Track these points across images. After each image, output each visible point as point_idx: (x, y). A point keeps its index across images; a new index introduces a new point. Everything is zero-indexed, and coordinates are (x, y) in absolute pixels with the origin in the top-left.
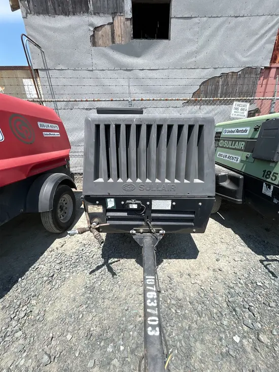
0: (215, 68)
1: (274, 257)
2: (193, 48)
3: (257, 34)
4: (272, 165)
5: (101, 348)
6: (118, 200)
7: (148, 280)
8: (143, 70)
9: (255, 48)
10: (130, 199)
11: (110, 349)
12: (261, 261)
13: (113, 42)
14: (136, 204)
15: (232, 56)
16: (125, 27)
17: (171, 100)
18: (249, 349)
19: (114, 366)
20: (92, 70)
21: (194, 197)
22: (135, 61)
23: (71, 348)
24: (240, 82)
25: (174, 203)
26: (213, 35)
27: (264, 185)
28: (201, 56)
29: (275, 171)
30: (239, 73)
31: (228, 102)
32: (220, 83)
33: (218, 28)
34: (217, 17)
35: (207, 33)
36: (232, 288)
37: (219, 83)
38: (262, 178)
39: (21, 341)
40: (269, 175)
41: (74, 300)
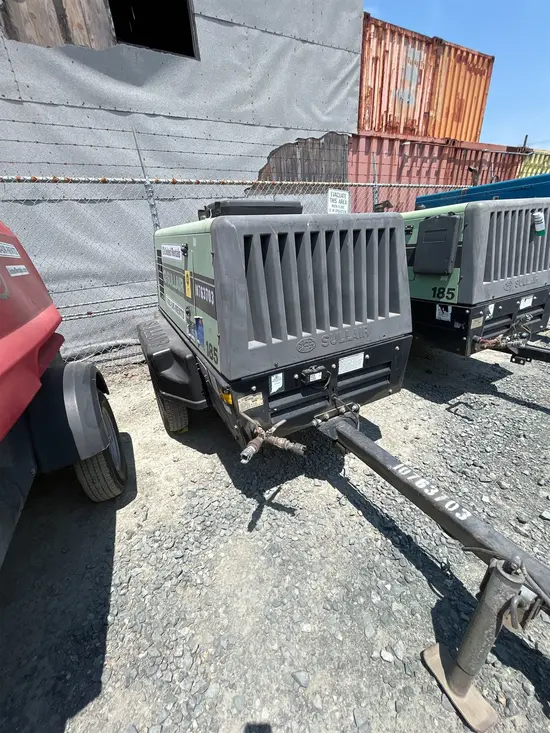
0: (287, 129)
1: (456, 400)
2: (244, 84)
3: (336, 78)
4: (443, 278)
5: (363, 606)
6: (288, 373)
7: (400, 471)
8: (154, 115)
9: (336, 102)
10: (307, 366)
11: (376, 599)
12: (448, 410)
13: (68, 38)
14: (319, 371)
15: (308, 110)
16: (91, 8)
17: (230, 184)
18: (501, 503)
19: (398, 611)
20: (20, 102)
21: (390, 339)
22: (132, 93)
23: (324, 638)
24: (325, 155)
25: (367, 356)
26: (273, 66)
27: (438, 307)
28: (261, 103)
29: (449, 286)
30: (321, 141)
31: (294, 188)
32: (298, 157)
33: (280, 55)
34: (275, 33)
35: (264, 60)
36: (444, 452)
37: (295, 155)
38: (434, 299)
39: (229, 695)
40: (443, 293)
41: (261, 581)
